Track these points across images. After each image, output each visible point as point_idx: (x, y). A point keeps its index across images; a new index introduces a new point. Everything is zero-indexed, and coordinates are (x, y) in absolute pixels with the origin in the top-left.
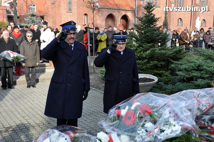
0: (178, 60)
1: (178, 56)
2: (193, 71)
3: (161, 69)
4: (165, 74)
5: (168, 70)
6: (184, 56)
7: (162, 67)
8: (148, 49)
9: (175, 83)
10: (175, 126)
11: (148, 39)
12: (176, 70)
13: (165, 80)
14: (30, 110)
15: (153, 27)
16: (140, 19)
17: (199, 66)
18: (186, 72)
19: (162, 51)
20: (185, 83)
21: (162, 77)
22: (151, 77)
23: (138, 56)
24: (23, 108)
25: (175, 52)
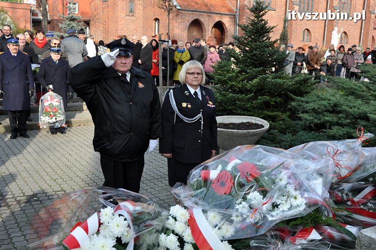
0: (302, 96)
1: (302, 89)
2: (325, 113)
3: (275, 109)
4: (280, 117)
5: (287, 111)
6: (313, 90)
7: (276, 106)
8: (255, 77)
9: (296, 132)
10: (295, 198)
11: (255, 60)
12: (299, 111)
13: (281, 127)
14: (65, 169)
15: (263, 41)
16: (244, 28)
17: (335, 105)
18: (315, 115)
19: (277, 80)
20: (313, 132)
21: (275, 122)
22: (258, 121)
23: (239, 88)
24: (53, 165)
25: (297, 82)
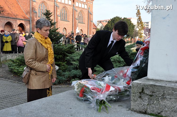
0: (71, 54)
1: (71, 51)
4: (62, 64)
7: (60, 59)
9: (70, 71)
12: (71, 61)
13: (63, 69)
25: (69, 48)
